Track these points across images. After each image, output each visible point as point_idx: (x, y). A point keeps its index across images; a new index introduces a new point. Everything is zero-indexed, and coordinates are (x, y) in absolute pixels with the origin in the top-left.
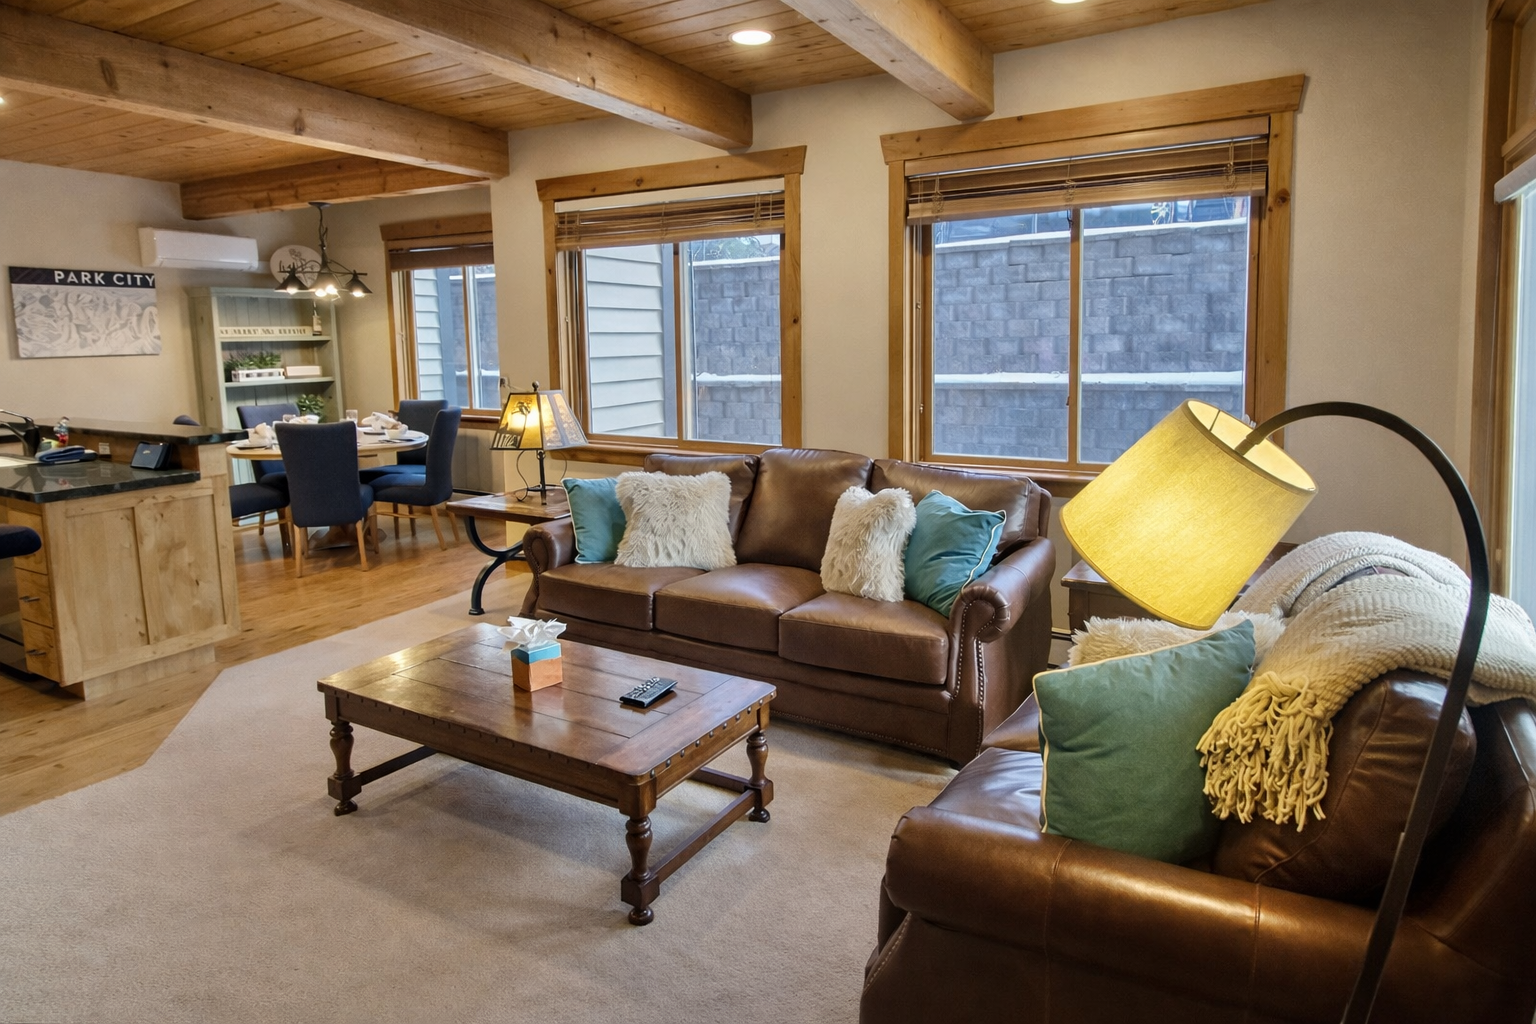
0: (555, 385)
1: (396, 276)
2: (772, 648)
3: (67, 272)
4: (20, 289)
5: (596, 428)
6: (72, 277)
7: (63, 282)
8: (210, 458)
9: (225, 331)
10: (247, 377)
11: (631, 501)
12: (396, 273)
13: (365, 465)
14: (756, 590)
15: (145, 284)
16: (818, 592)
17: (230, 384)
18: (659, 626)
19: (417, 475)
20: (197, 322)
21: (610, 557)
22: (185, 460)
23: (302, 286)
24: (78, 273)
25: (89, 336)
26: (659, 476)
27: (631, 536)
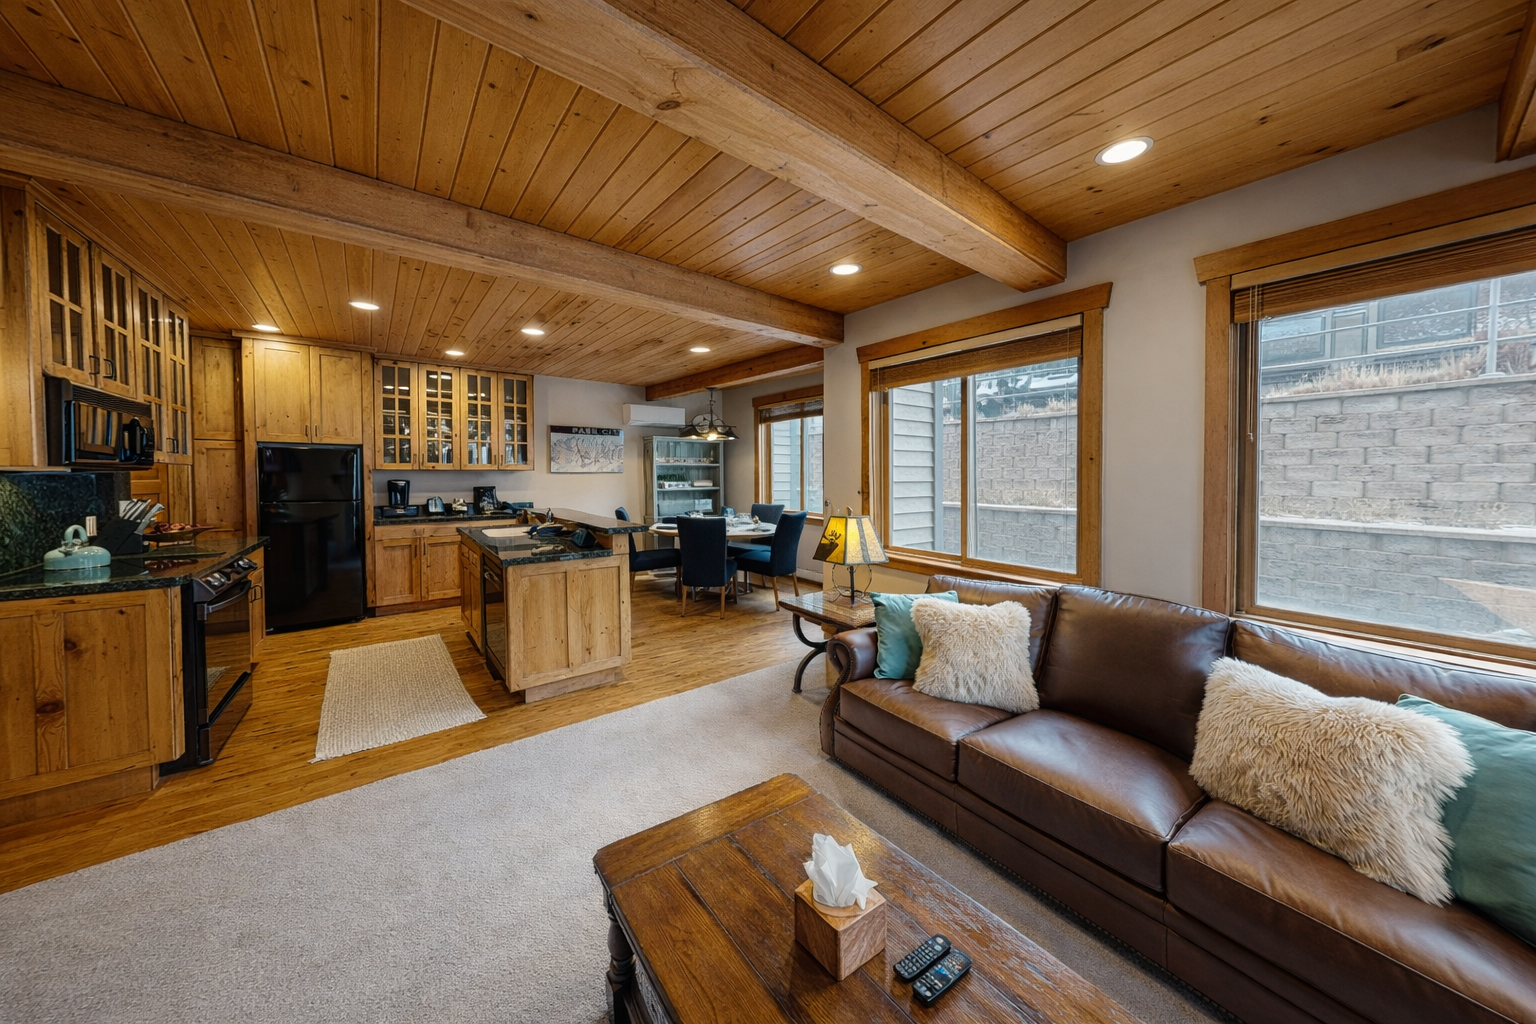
0: (865, 511)
1: (762, 428)
3: (579, 428)
4: (555, 436)
5: (895, 542)
6: (581, 431)
7: (577, 433)
8: (620, 542)
9: (659, 460)
10: (668, 485)
12: (763, 425)
17: (660, 490)
18: (964, 779)
20: (647, 453)
22: (602, 542)
23: (698, 434)
24: (584, 429)
25: (587, 461)
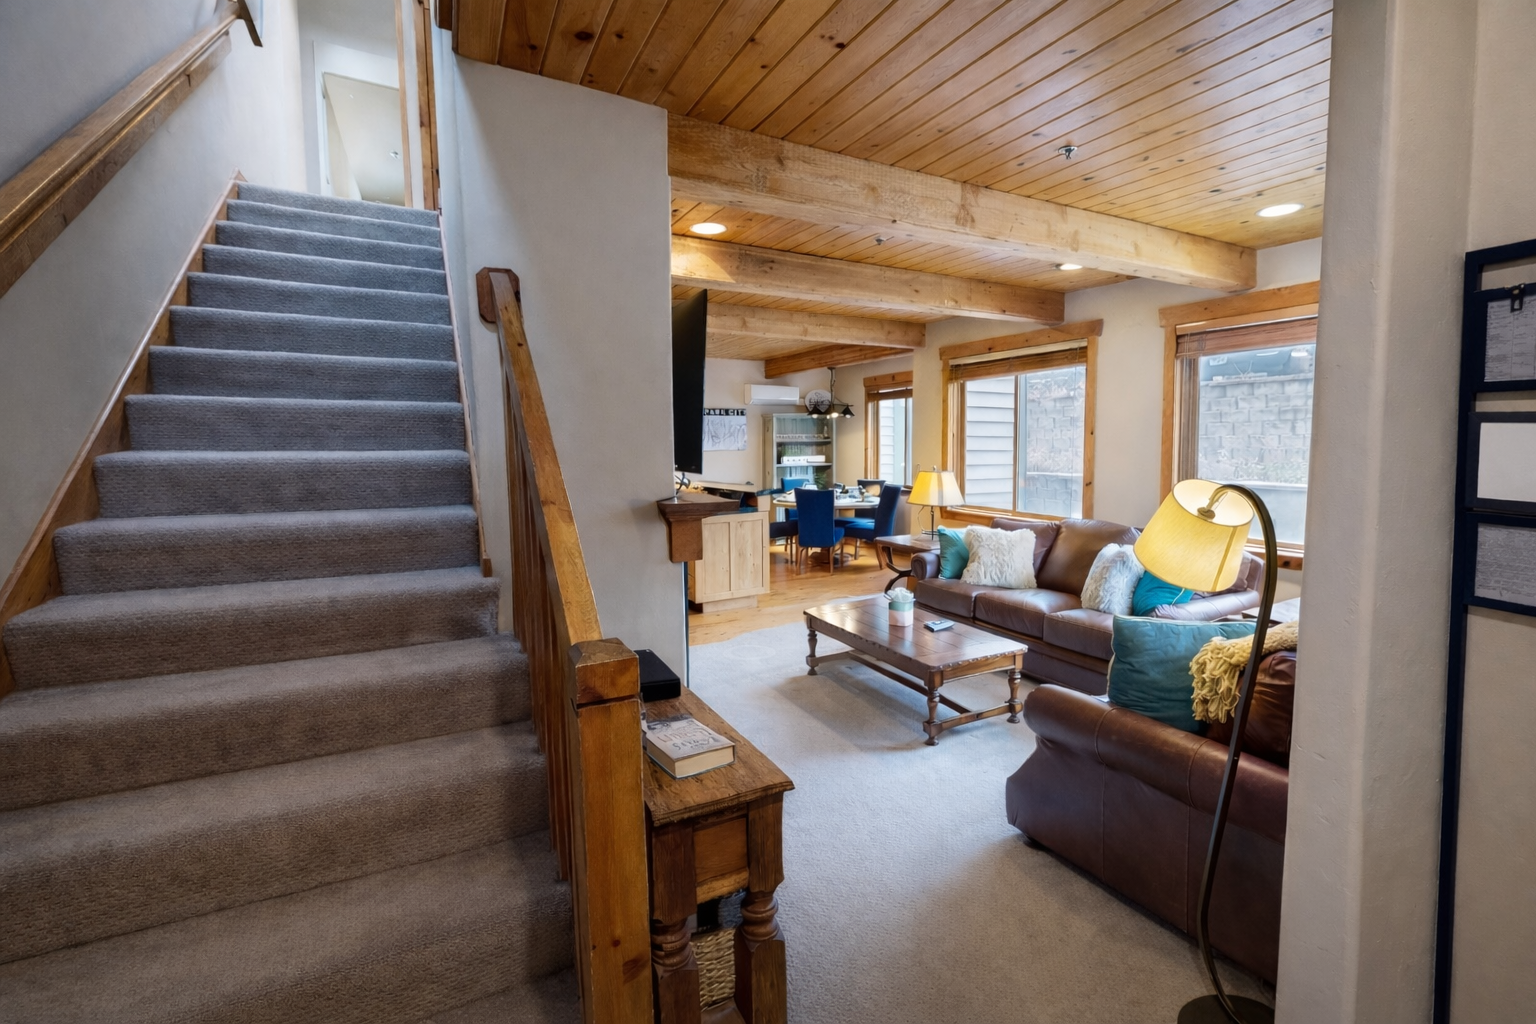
2: (1038, 634)
3: (710, 409)
5: (968, 501)
6: (712, 412)
7: (708, 414)
8: (763, 502)
9: (778, 436)
10: (787, 461)
11: (970, 544)
12: (872, 403)
13: (837, 516)
14: (1042, 601)
15: (742, 414)
16: (1078, 606)
17: (779, 465)
18: (978, 615)
19: (868, 523)
20: (766, 432)
21: (958, 575)
22: (751, 503)
23: (820, 412)
24: (714, 410)
25: (716, 440)
26: (999, 530)
27: (972, 567)
